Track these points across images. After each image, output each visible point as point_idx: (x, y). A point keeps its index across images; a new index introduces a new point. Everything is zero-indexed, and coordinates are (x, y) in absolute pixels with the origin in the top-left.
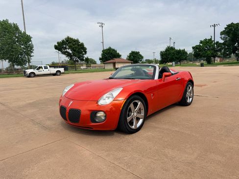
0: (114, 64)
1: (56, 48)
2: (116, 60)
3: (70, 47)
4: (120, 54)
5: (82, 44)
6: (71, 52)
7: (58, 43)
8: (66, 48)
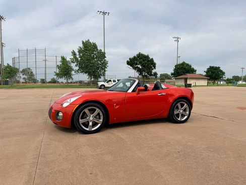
0: (186, 80)
1: (128, 63)
2: (189, 75)
3: (140, 63)
4: (195, 69)
5: (152, 60)
6: (141, 67)
7: (130, 59)
8: (137, 64)
